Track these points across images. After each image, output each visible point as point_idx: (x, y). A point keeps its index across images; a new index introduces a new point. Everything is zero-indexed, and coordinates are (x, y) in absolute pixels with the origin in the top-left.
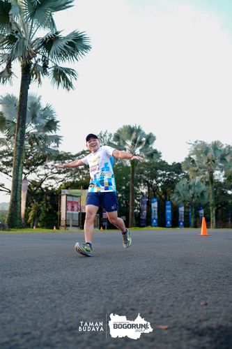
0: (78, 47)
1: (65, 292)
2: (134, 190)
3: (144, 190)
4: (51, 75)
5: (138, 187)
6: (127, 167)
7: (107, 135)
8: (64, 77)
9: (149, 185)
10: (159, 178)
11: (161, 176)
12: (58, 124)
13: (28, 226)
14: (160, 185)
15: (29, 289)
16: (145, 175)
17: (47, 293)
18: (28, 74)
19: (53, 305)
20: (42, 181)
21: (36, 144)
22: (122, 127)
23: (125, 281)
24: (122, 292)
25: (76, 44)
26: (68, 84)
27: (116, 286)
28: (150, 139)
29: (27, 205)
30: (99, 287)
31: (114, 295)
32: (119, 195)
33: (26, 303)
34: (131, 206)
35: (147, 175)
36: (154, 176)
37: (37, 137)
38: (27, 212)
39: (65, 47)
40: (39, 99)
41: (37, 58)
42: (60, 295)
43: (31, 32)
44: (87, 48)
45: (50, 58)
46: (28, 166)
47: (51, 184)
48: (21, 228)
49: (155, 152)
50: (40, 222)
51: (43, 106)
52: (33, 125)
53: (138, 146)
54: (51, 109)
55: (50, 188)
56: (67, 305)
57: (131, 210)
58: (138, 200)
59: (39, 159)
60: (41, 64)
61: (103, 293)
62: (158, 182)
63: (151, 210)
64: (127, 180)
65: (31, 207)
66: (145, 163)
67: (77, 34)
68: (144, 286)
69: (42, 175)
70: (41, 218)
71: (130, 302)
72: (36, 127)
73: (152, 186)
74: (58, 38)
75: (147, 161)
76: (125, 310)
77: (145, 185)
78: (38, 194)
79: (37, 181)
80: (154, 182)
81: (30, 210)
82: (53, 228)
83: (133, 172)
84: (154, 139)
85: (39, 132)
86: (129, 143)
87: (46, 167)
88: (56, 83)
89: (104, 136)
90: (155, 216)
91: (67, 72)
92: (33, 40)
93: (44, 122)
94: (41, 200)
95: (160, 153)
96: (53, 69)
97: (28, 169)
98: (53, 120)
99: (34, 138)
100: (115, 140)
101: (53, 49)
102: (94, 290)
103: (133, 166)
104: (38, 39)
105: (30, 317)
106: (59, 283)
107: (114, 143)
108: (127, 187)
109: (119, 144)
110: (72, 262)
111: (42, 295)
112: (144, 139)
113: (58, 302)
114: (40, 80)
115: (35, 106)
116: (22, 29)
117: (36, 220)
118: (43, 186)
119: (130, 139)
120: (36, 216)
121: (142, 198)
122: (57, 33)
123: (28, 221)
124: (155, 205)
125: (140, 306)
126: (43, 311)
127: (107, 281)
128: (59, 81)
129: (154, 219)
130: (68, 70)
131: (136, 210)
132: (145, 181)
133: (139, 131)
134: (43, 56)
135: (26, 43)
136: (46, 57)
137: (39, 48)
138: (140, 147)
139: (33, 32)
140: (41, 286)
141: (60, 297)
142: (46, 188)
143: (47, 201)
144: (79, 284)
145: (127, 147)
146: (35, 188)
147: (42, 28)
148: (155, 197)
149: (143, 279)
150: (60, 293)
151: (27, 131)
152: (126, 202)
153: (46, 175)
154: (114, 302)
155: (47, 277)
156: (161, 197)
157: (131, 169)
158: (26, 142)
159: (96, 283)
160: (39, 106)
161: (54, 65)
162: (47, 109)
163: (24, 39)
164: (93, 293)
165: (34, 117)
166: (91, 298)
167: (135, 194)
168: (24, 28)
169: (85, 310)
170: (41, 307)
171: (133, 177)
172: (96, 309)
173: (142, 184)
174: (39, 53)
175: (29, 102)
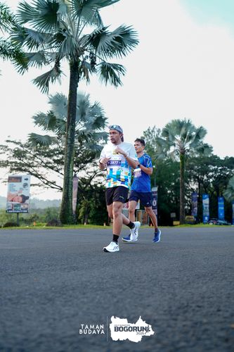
0: (125, 41)
1: (125, 287)
2: (184, 186)
3: (194, 186)
4: (99, 72)
5: (188, 183)
6: (177, 163)
7: (155, 130)
8: (112, 73)
9: (200, 181)
10: (210, 174)
11: (212, 171)
12: (106, 121)
13: (79, 222)
14: (211, 180)
15: (88, 284)
16: (195, 171)
17: (108, 288)
18: (76, 71)
19: (115, 300)
20: (91, 178)
21: (85, 141)
22: (171, 122)
23: (186, 278)
24: (184, 289)
25: (123, 39)
26: (116, 81)
27: (177, 282)
28: (201, 133)
29: (78, 202)
30: (160, 283)
31: (177, 291)
32: (169, 192)
33: (87, 297)
34: (181, 203)
35: (198, 171)
36: (205, 172)
37: (86, 134)
38: (78, 209)
39: (112, 42)
40: (88, 96)
41: (84, 56)
42: (121, 290)
43: (78, 30)
44: (134, 42)
45: (97, 54)
46: (77, 164)
47: (100, 181)
48: (73, 224)
49: (206, 146)
50: (90, 218)
51: (92, 103)
52: (83, 123)
53: (188, 141)
54: (100, 106)
55: (99, 185)
56: (129, 300)
57: (181, 206)
58: (188, 197)
59: (88, 156)
60: (89, 61)
61: (164, 289)
62: (209, 177)
63: (202, 206)
64: (176, 176)
65: (81, 204)
66: (195, 158)
67: (124, 29)
68: (206, 283)
69: (91, 172)
70: (91, 214)
71: (195, 299)
72: (85, 125)
73: (202, 182)
74: (105, 34)
75: (197, 156)
76: (191, 307)
77: (195, 181)
78: (87, 192)
79: (87, 178)
80: (205, 178)
81: (81, 207)
82: (103, 225)
83: (183, 167)
84: (205, 132)
85: (88, 129)
86: (178, 138)
87: (95, 165)
88: (104, 79)
89: (152, 131)
90: (206, 213)
91: (114, 68)
92: (80, 37)
93: (92, 119)
94: (91, 197)
95: (212, 147)
96: (101, 65)
97: (77, 166)
98: (101, 117)
99: (83, 136)
100: (163, 135)
101: (100, 45)
102: (155, 285)
103: (182, 162)
104: (85, 36)
105: (93, 312)
106: (118, 277)
107: (163, 138)
108: (176, 184)
109: (168, 139)
110: (127, 258)
111: (102, 290)
112: (194, 133)
113: (119, 297)
114: (88, 78)
115: (84, 104)
116: (69, 28)
117: (86, 216)
118: (92, 183)
119: (179, 133)
120: (87, 212)
121: (192, 194)
122: (104, 29)
123: (79, 218)
124: (206, 201)
125: (206, 303)
126: (106, 306)
127: (166, 277)
128: (107, 78)
129: (206, 216)
130: (115, 66)
131: (186, 207)
132: (195, 177)
133: (189, 124)
134: (91, 53)
135: (74, 41)
136: (93, 54)
137: (86, 45)
138: (190, 142)
139: (80, 29)
140: (100, 280)
141: (121, 292)
142: (95, 185)
143: (96, 198)
144: (138, 279)
145: (176, 142)
146: (85, 186)
147: (88, 25)
148: (206, 193)
149: (204, 276)
150: (120, 288)
151: (76, 128)
152: (176, 199)
153: (95, 172)
154: (178, 298)
155: (105, 272)
156: (212, 193)
157: (181, 164)
158: (76, 140)
159: (156, 279)
160: (88, 105)
161: (101, 61)
162: (96, 107)
163: (72, 36)
164: (154, 288)
165: (83, 114)
166: (153, 294)
167: (185, 190)
168: (71, 26)
169: (148, 306)
170: (103, 301)
171: (183, 172)
172: (160, 305)
173: (192, 180)
174: (86, 50)
175: (78, 100)
